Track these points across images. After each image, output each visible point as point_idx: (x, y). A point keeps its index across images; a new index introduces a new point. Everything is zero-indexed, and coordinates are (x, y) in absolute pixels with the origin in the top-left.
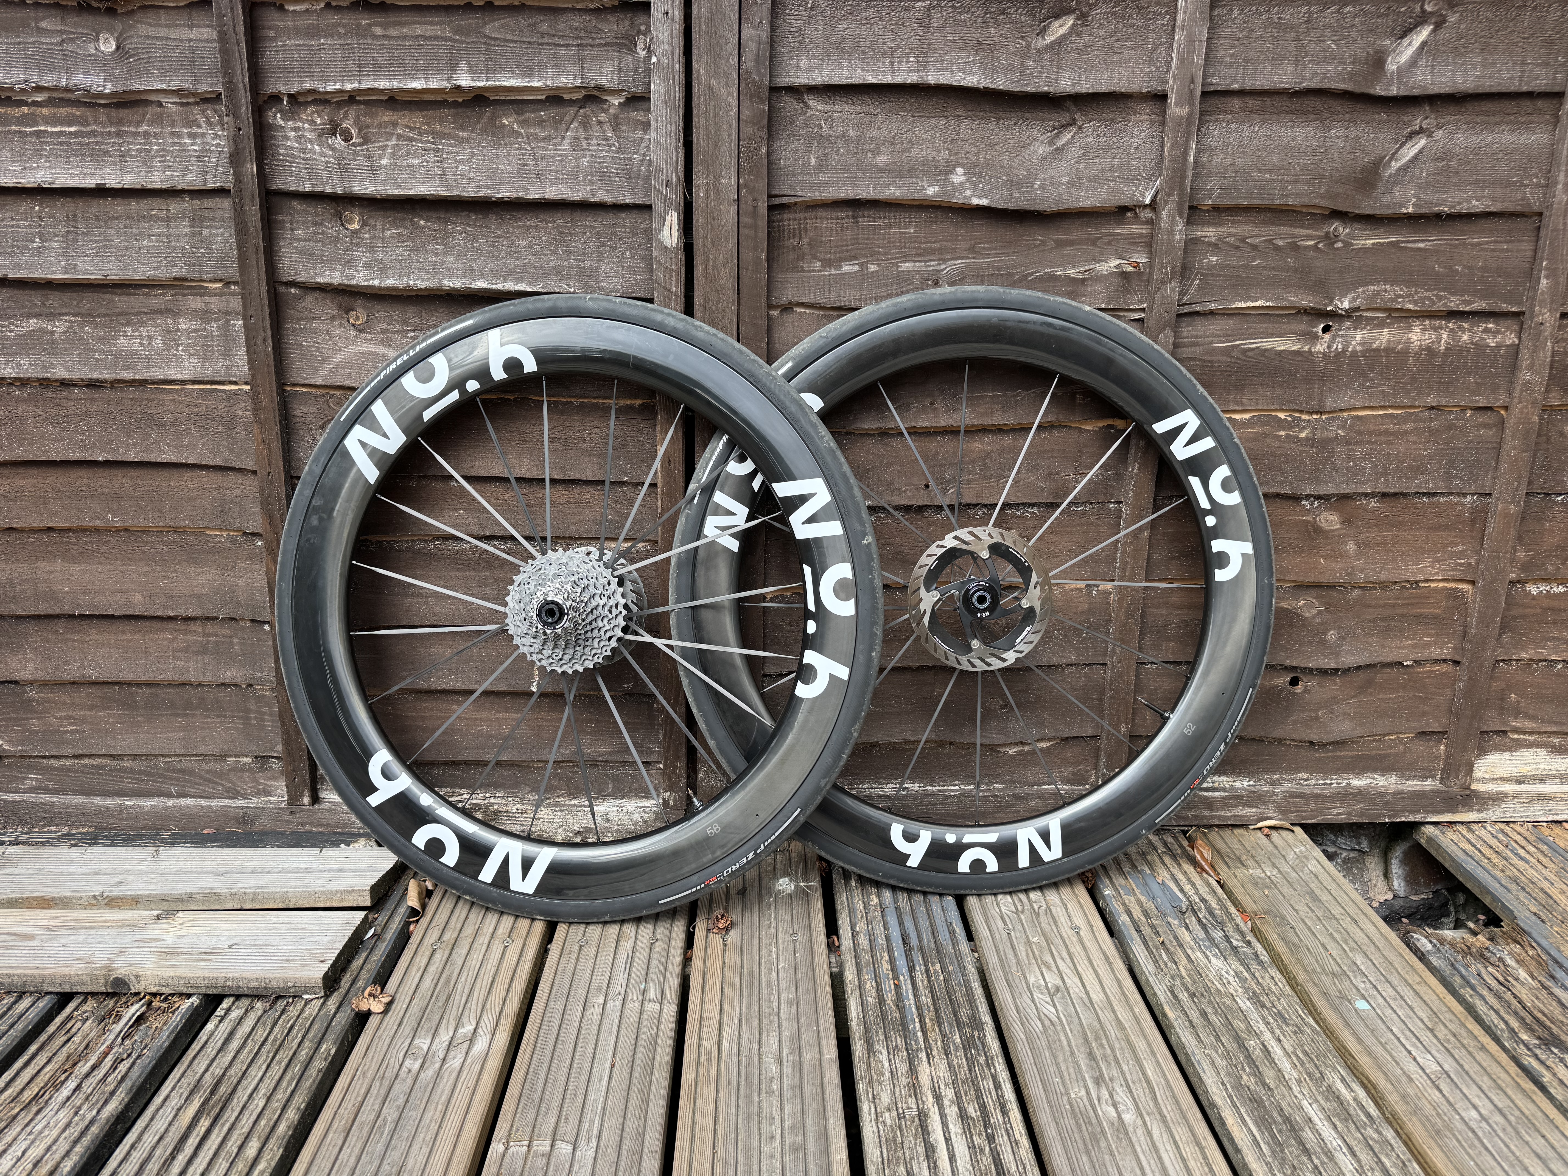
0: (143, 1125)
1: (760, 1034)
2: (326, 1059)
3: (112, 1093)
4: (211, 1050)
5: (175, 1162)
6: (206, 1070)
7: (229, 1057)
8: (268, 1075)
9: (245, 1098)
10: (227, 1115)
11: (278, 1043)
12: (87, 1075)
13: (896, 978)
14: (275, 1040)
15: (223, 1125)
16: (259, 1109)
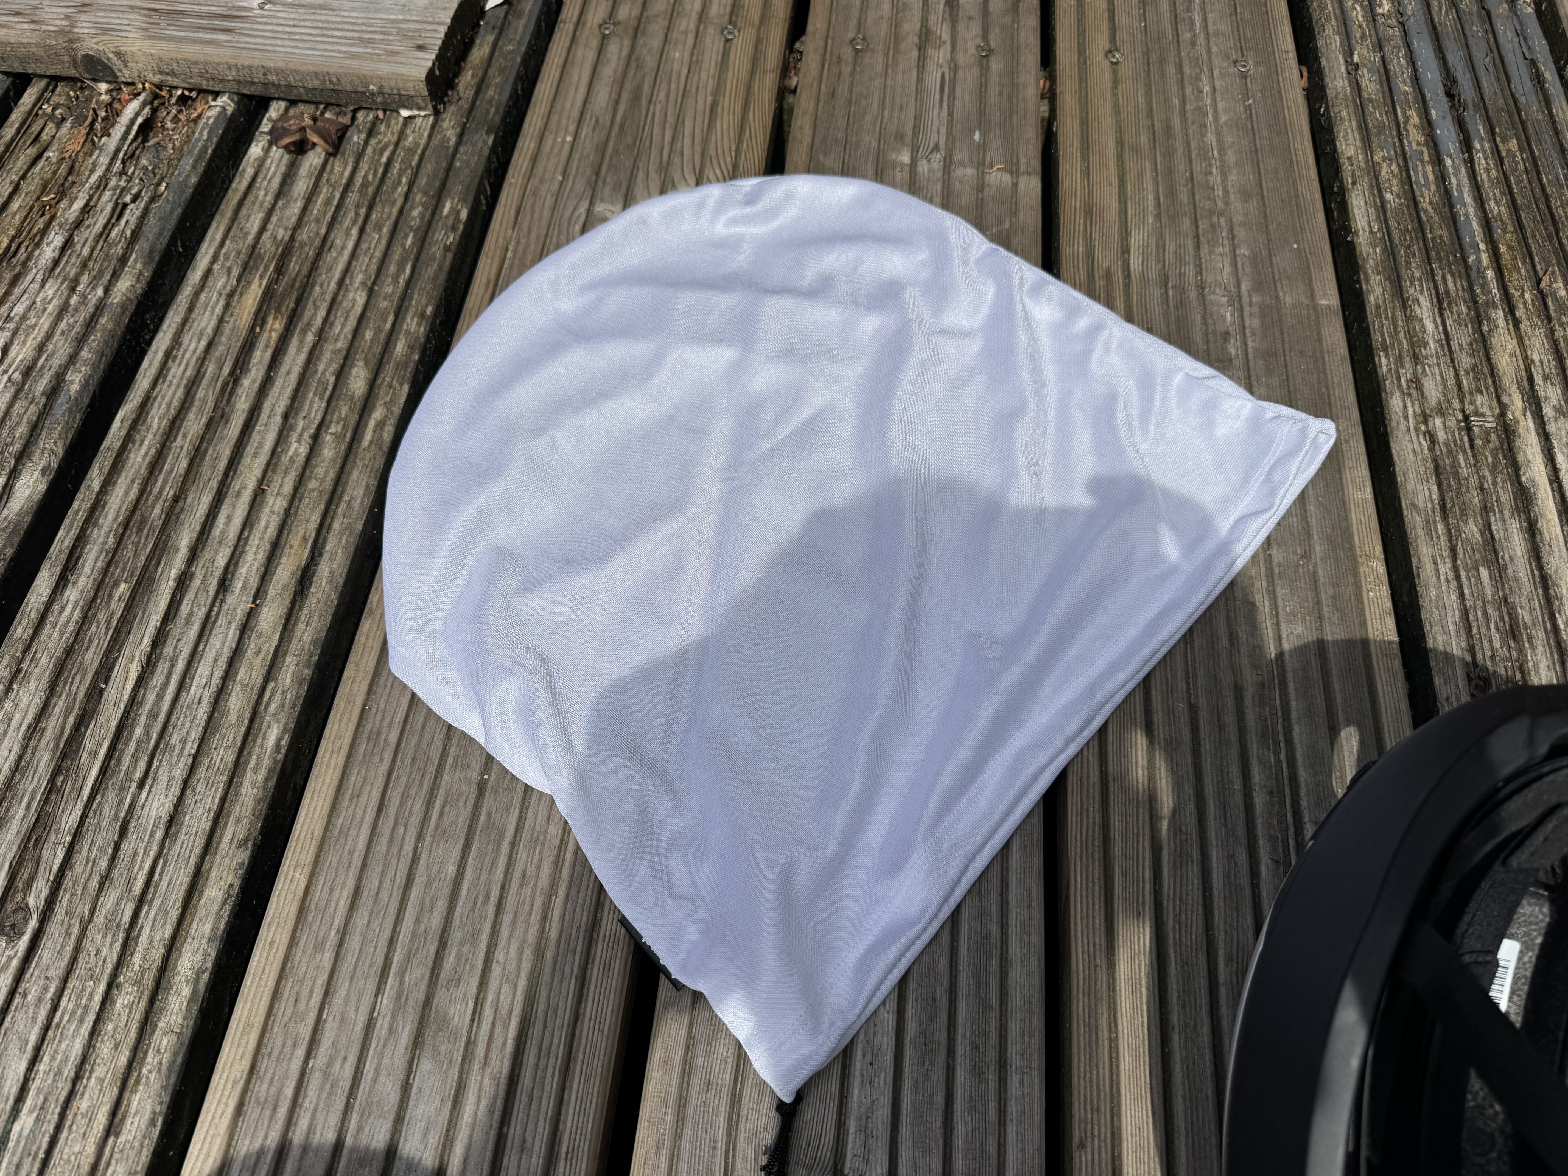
0: (178, 319)
1: (1198, 246)
2: (454, 229)
3: (123, 260)
4: (264, 194)
5: (240, 391)
6: (263, 229)
7: (296, 208)
8: (364, 246)
9: (333, 286)
10: (308, 314)
11: (371, 190)
12: (78, 224)
13: (1438, 160)
14: (365, 185)
15: (304, 331)
16: (358, 309)
